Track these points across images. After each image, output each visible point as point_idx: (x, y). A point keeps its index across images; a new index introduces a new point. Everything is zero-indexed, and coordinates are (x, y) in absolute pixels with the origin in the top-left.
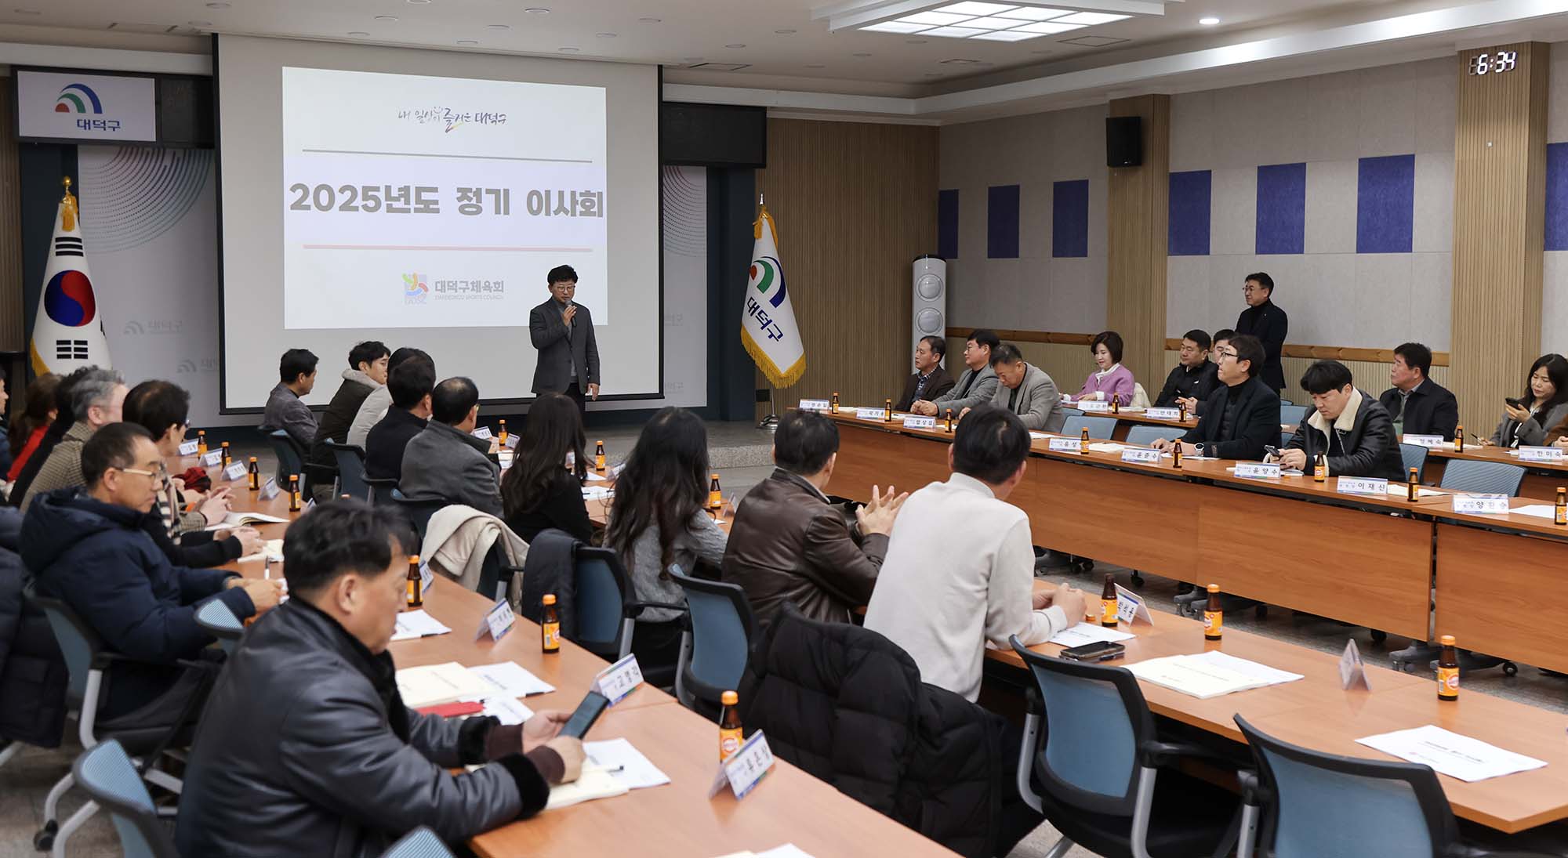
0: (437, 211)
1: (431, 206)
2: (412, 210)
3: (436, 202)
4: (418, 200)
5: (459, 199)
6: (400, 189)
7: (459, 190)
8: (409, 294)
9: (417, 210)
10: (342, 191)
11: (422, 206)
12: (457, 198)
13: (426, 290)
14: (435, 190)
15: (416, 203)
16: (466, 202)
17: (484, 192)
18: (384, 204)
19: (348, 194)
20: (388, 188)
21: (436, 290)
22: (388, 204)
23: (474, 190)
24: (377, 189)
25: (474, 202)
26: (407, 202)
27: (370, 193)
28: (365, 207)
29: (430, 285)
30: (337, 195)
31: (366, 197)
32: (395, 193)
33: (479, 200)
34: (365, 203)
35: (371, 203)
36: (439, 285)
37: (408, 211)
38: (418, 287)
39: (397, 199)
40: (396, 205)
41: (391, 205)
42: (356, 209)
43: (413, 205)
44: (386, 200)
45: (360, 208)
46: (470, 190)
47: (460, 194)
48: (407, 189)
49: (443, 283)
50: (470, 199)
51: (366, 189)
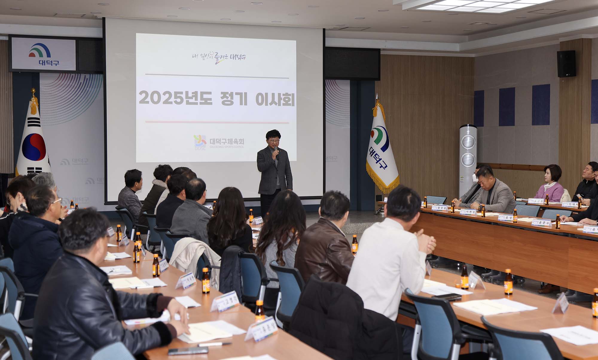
0: (211, 104)
1: (208, 101)
2: (199, 103)
3: (210, 99)
4: (202, 98)
5: (222, 98)
6: (193, 93)
7: (222, 93)
8: (197, 145)
9: (201, 103)
10: (165, 94)
11: (204, 101)
12: (221, 97)
13: (205, 143)
14: (210, 93)
15: (201, 100)
16: (225, 99)
17: (234, 94)
18: (185, 100)
19: (167, 95)
20: (187, 93)
21: (211, 143)
22: (186, 101)
23: (229, 93)
24: (182, 93)
25: (229, 99)
26: (196, 99)
27: (178, 95)
28: (176, 102)
29: (208, 141)
30: (162, 96)
31: (176, 97)
32: (190, 95)
33: (232, 98)
34: (175, 100)
35: (179, 100)
36: (212, 141)
37: (196, 104)
38: (201, 142)
39: (191, 98)
40: (191, 101)
41: (189, 101)
42: (171, 103)
43: (199, 101)
44: (186, 98)
45: (173, 103)
46: (227, 93)
47: (222, 95)
48: (196, 93)
49: (214, 140)
50: (227, 98)
51: (176, 93)
